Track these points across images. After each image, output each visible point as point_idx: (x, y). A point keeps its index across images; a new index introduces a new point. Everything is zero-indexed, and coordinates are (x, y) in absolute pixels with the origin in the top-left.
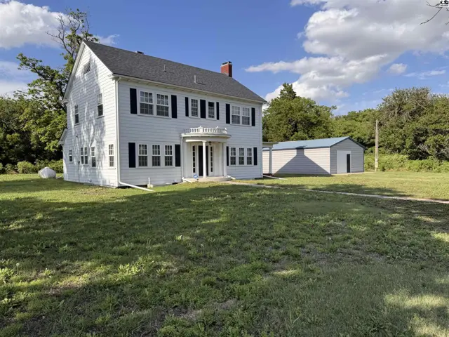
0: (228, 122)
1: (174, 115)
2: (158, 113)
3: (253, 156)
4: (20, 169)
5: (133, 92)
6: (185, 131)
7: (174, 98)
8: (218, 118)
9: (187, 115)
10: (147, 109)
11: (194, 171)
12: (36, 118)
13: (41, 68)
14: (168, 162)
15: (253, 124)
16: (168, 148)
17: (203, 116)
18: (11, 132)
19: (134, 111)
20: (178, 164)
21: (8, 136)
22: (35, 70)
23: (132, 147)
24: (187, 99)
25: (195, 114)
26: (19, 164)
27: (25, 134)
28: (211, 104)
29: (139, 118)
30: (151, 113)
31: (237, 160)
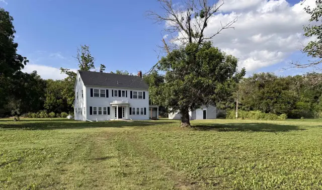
0: (131, 98)
1: (107, 96)
2: (101, 96)
3: (144, 111)
4: (62, 116)
5: (92, 90)
6: (111, 102)
7: (107, 91)
8: (126, 96)
9: (113, 96)
10: (97, 95)
11: (116, 116)
12: (68, 93)
13: (70, 72)
14: (105, 113)
15: (144, 98)
16: (105, 108)
17: (120, 96)
18: (59, 99)
19: (92, 96)
20: (109, 114)
21: (58, 101)
22: (67, 73)
23: (91, 108)
24: (113, 91)
25: (116, 95)
26: (62, 113)
27: (65, 101)
28: (123, 92)
29: (94, 98)
30: (98, 96)
31: (136, 113)
